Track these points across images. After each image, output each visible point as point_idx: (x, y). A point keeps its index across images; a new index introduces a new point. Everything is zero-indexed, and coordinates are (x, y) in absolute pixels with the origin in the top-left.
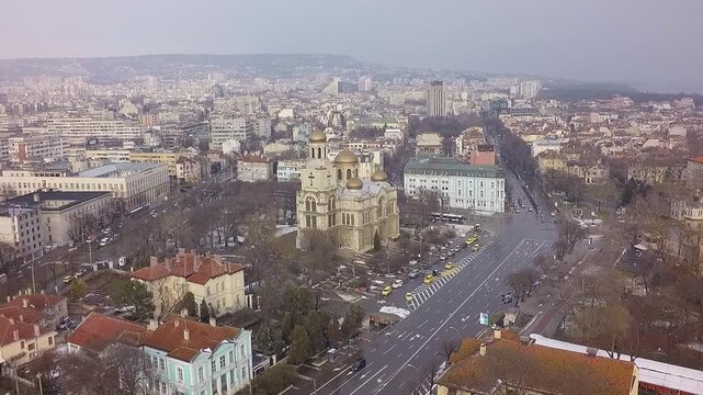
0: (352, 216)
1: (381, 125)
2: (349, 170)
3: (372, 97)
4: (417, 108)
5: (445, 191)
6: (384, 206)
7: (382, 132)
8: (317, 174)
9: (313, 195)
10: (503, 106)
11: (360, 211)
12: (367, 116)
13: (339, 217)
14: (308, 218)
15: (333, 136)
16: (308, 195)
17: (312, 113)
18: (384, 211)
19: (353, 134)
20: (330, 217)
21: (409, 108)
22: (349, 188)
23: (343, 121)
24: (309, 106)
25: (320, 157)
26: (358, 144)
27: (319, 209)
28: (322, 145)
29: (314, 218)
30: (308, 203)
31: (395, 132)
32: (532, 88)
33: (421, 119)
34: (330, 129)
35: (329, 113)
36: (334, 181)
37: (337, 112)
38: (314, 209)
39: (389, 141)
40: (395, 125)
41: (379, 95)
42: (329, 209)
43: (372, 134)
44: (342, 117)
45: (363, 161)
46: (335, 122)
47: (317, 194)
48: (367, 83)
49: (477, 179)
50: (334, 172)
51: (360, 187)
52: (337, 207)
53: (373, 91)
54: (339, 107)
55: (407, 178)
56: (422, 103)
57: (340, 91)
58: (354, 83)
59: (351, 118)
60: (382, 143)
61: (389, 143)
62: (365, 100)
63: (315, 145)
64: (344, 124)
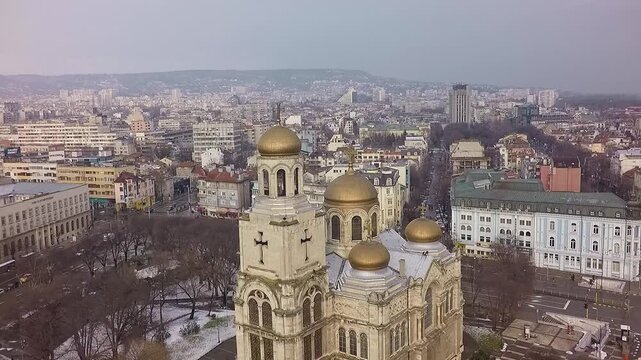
0: (364, 336)
1: (400, 133)
2: (356, 220)
3: (387, 106)
4: (435, 116)
5: (525, 239)
6: (436, 301)
7: (402, 140)
8: (274, 236)
9: (264, 289)
10: (533, 112)
11: (381, 328)
12: (382, 123)
13: (331, 336)
14: (254, 340)
15: (342, 145)
16: (254, 286)
17: (323, 120)
18: (437, 312)
19: (366, 143)
20: (307, 341)
21: (427, 116)
22: (357, 266)
23: (356, 128)
24: (321, 114)
25: (282, 193)
26: (373, 155)
27: (279, 325)
28: (288, 164)
29: (268, 344)
30: (253, 304)
31: (417, 141)
32: (550, 97)
33: (444, 126)
34: (339, 136)
35: (341, 120)
36: (317, 252)
37: (349, 119)
38: (268, 321)
39: (412, 151)
40: (415, 132)
41: (393, 104)
42: (306, 320)
43: (390, 142)
44: (355, 124)
45: (383, 183)
46: (347, 129)
47: (275, 286)
48: (382, 94)
49: (586, 220)
50: (319, 230)
51: (382, 265)
52: (327, 313)
53: (387, 101)
54: (353, 115)
55: (456, 215)
56: (440, 111)
57: (354, 100)
58: (368, 95)
59: (365, 125)
60: (404, 153)
61: (412, 154)
62: (379, 109)
63: (271, 163)
64: (356, 132)
